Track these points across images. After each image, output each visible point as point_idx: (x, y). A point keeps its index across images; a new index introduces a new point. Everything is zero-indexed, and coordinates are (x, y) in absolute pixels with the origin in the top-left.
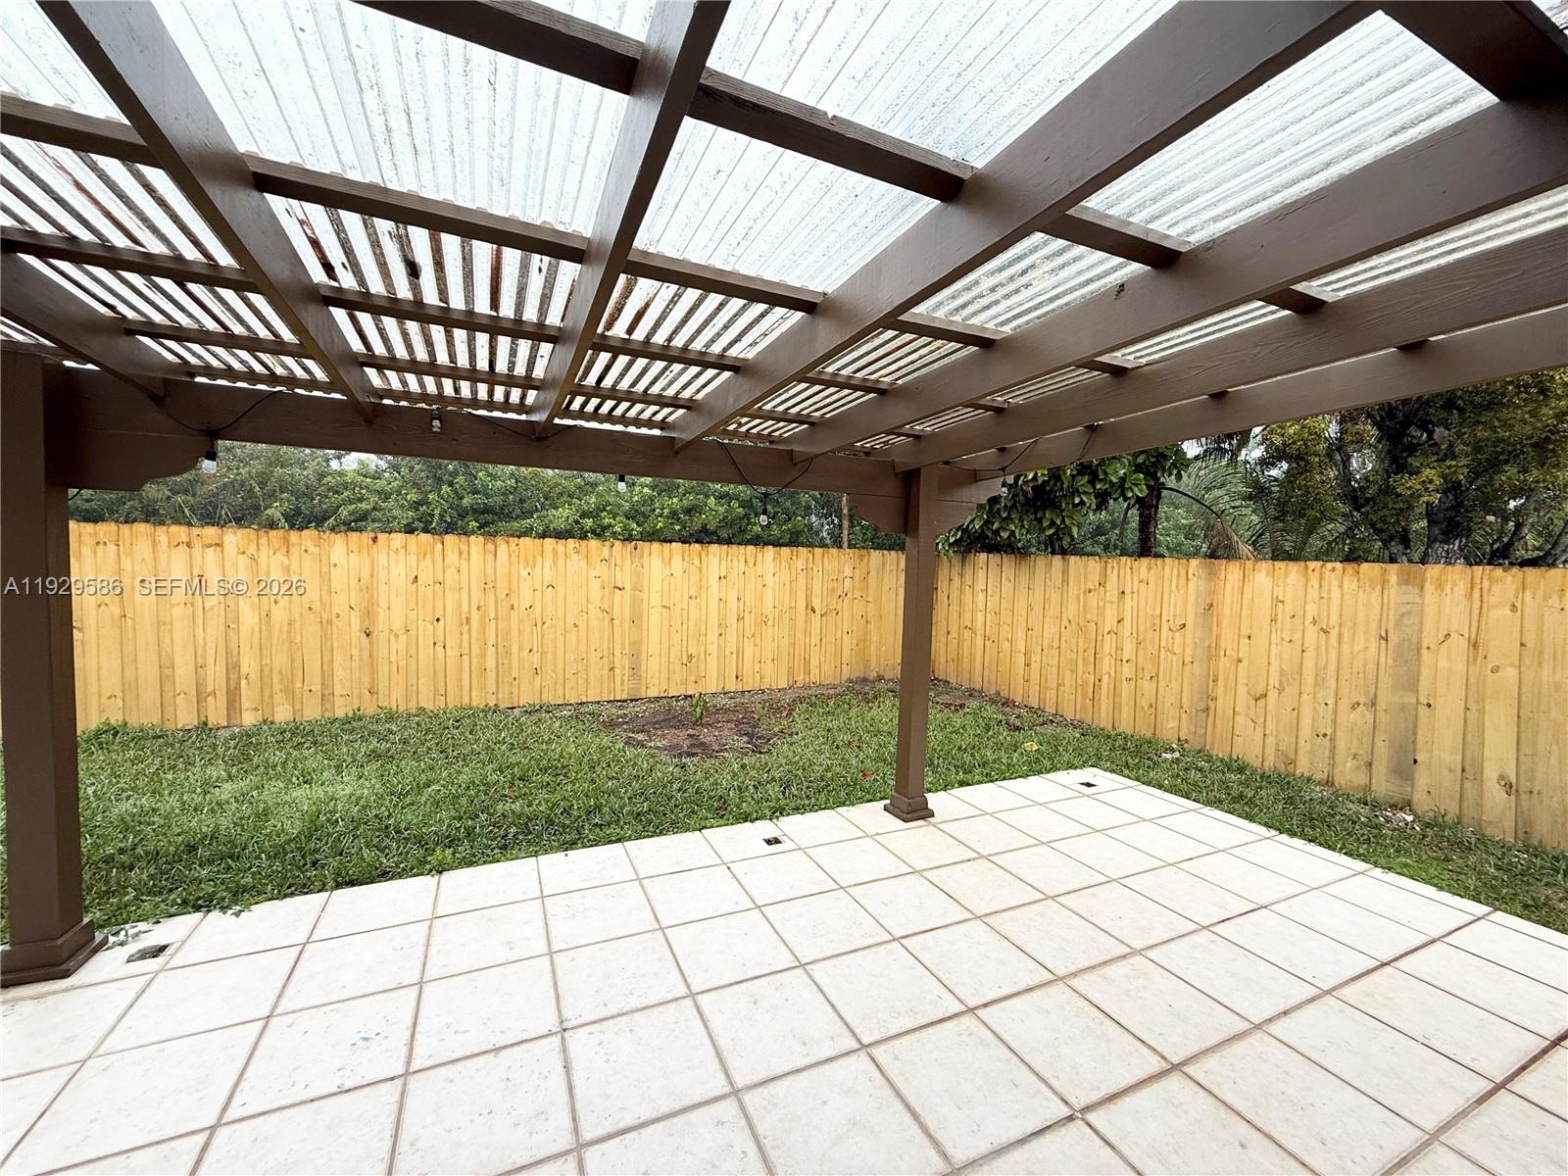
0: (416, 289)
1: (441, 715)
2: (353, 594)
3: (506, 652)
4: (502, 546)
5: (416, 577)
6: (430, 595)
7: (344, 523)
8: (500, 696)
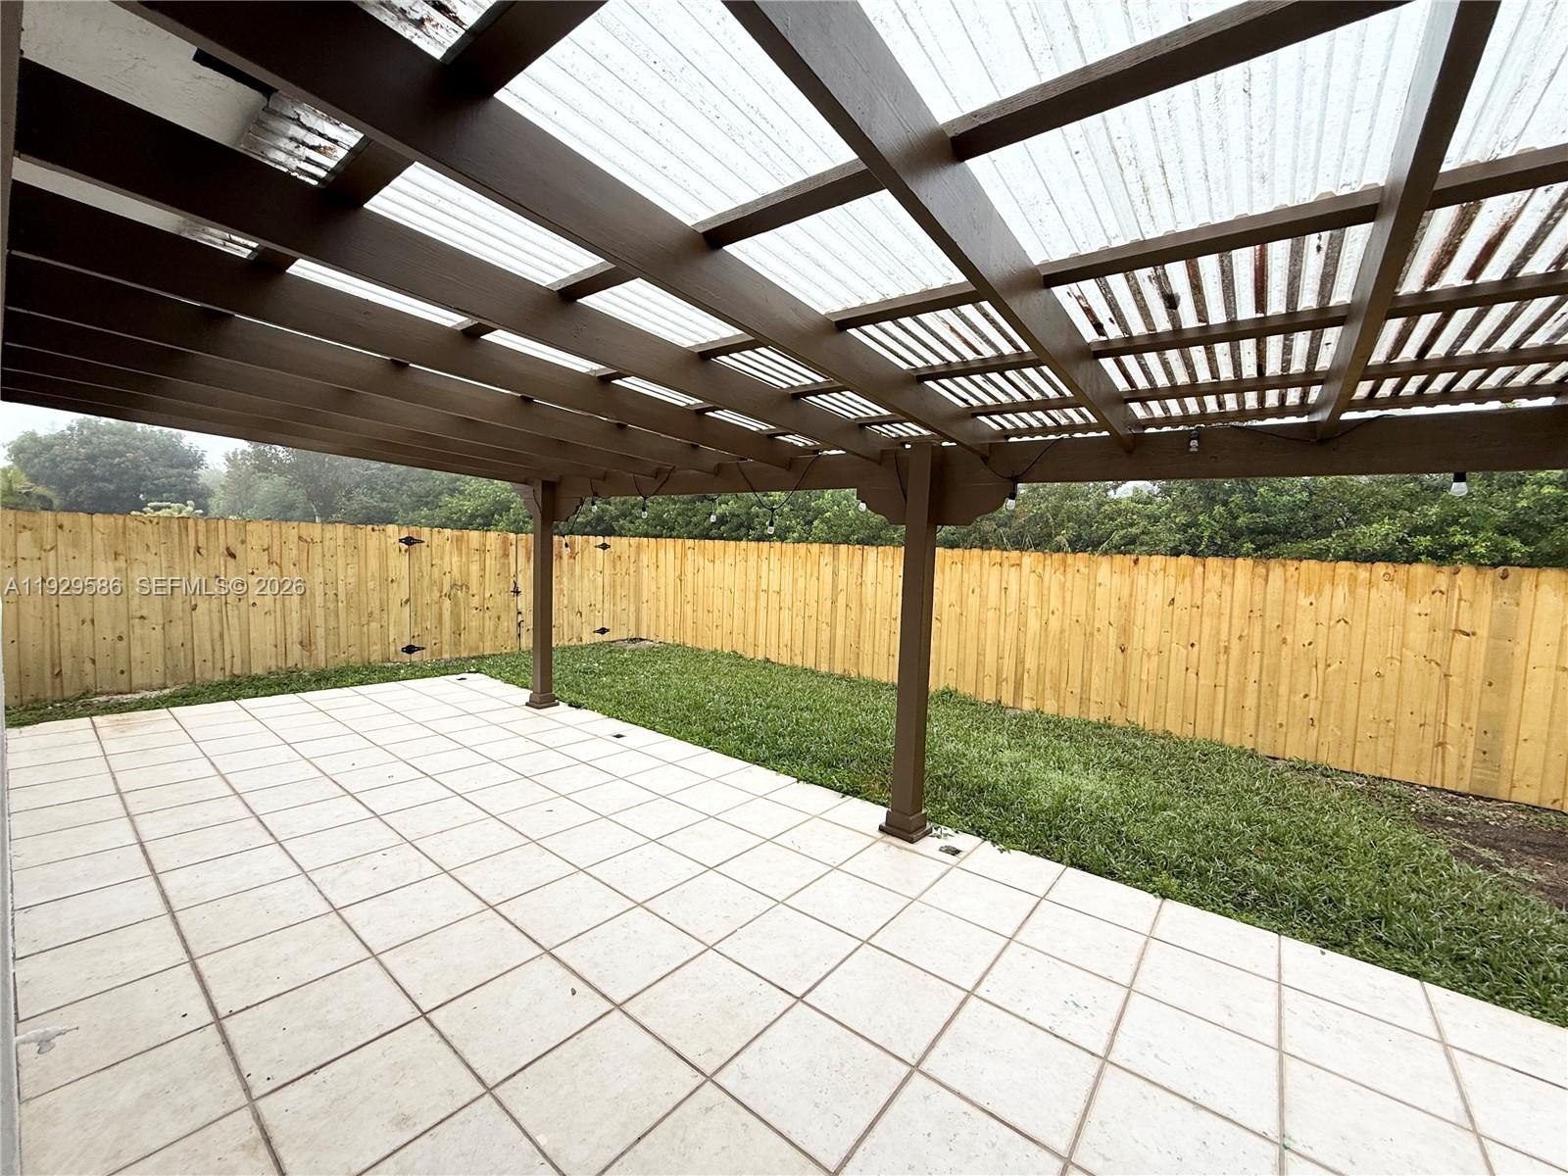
0: (1174, 319)
1: (1187, 744)
2: (1113, 611)
3: (1272, 692)
4: (1277, 569)
5: (1173, 599)
6: (1187, 618)
7: (1115, 547)
8: (1260, 740)
